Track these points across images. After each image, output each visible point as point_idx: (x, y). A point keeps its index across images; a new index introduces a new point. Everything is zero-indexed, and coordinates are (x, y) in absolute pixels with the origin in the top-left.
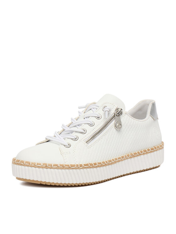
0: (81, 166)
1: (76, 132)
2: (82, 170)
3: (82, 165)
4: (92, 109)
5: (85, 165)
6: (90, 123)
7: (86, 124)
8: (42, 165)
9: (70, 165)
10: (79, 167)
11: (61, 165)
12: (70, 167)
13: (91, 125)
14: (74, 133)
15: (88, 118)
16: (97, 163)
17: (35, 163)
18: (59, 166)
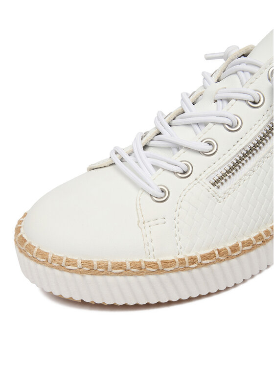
0: (193, 260)
1: (188, 149)
2: (195, 271)
3: (195, 258)
4: (239, 73)
5: (203, 257)
6: (229, 122)
7: (217, 123)
8: (80, 265)
9: (159, 264)
10: (187, 265)
11: (134, 265)
12: (161, 268)
13: (232, 128)
14: (182, 151)
15: (225, 102)
16: (240, 244)
17: (61, 259)
18: (128, 267)
